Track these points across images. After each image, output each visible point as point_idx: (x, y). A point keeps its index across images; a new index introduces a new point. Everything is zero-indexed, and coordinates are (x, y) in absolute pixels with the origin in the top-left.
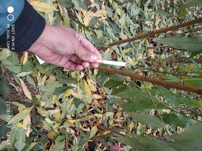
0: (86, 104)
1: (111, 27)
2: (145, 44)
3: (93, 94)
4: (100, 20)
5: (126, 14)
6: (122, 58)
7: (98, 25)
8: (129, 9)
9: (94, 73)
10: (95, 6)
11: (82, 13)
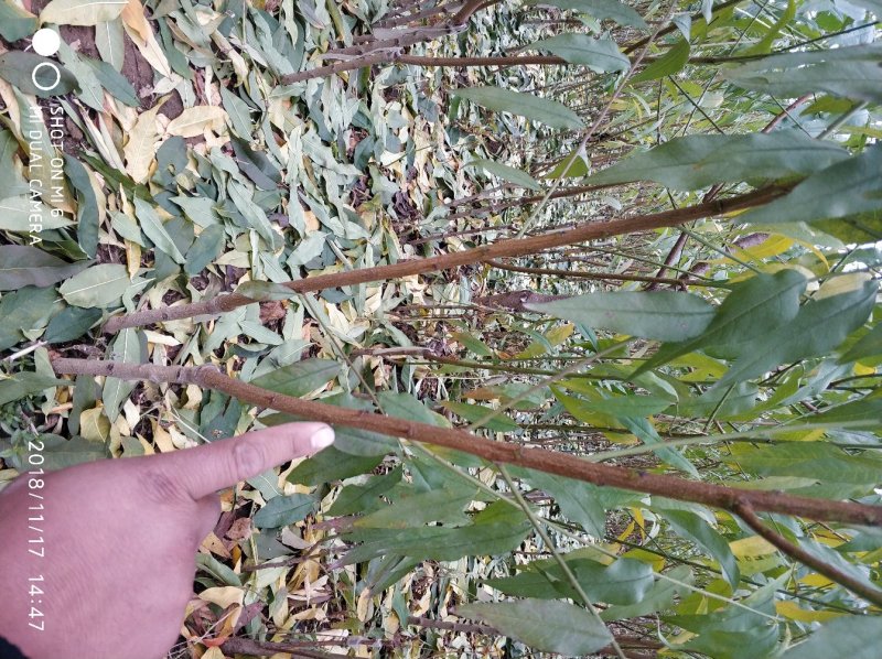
5: (306, 125)
6: (306, 311)
7: (190, 175)
8: (314, 103)
9: (187, 399)
10: (175, 91)
11: (116, 121)
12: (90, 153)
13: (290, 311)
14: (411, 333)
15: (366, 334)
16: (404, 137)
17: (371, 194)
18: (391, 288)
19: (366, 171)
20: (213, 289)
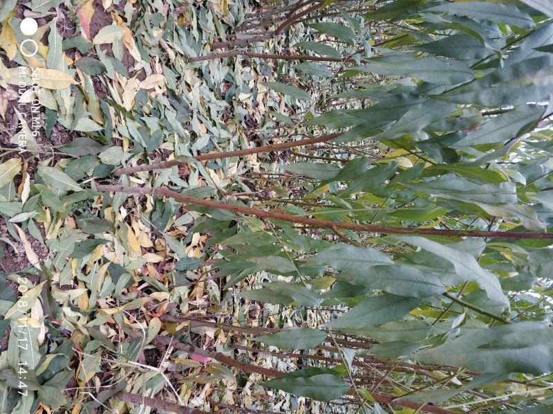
0: (133, 275)
1: (174, 108)
2: (240, 143)
3: (145, 253)
4: (153, 95)
5: (201, 82)
6: (199, 172)
7: (149, 107)
8: (206, 70)
9: (146, 208)
10: (143, 68)
11: (119, 83)
12: (109, 98)
13: (192, 172)
14: (252, 187)
15: (229, 186)
16: (251, 85)
17: (233, 115)
18: (242, 163)
19: (231, 103)
20: (158, 159)
